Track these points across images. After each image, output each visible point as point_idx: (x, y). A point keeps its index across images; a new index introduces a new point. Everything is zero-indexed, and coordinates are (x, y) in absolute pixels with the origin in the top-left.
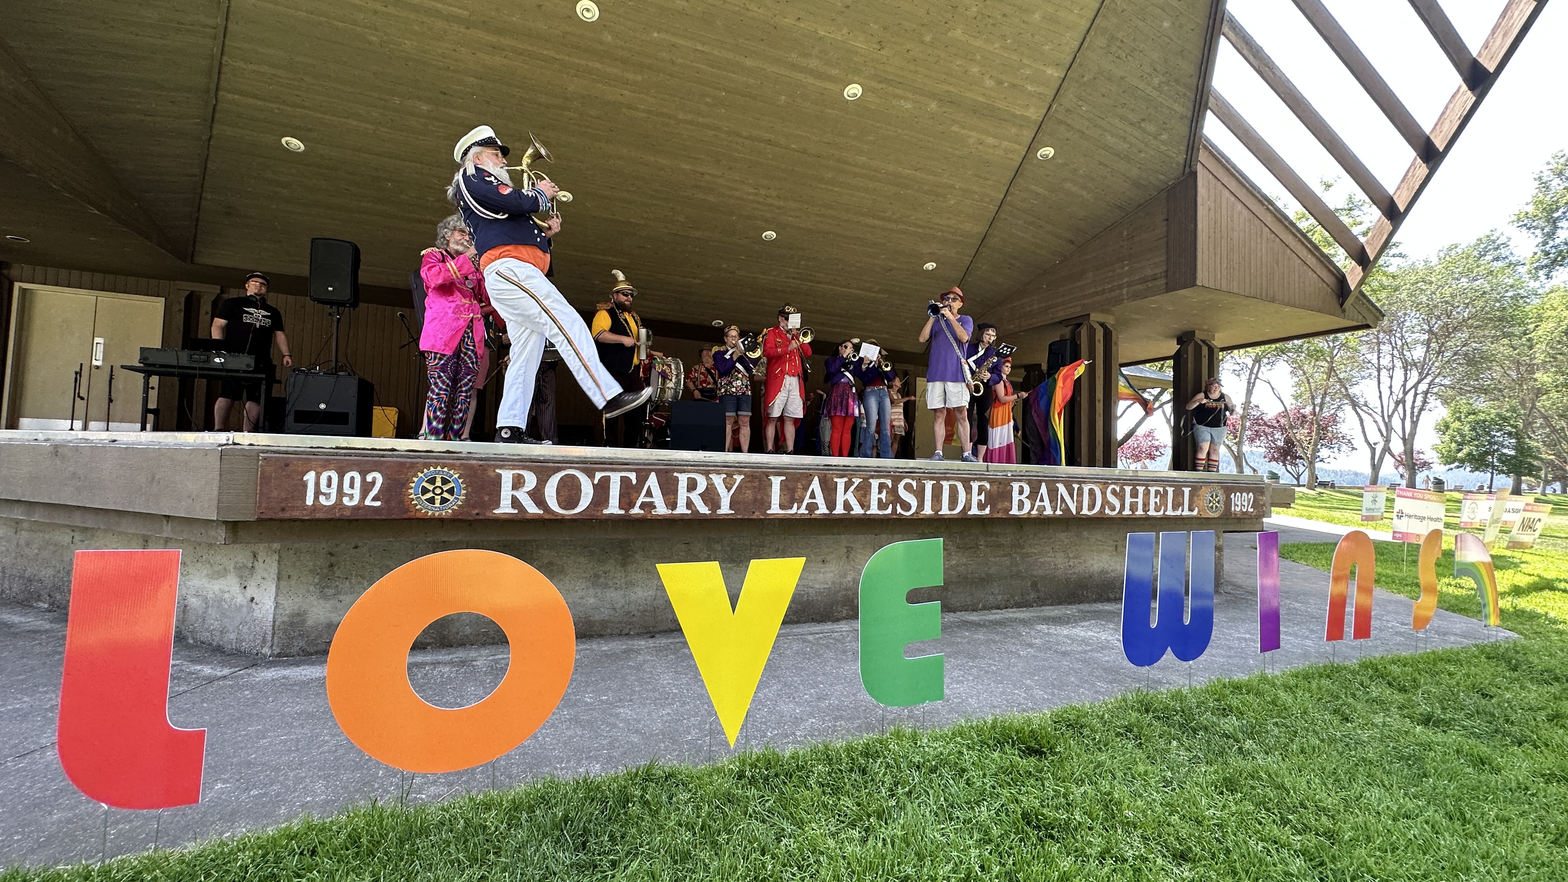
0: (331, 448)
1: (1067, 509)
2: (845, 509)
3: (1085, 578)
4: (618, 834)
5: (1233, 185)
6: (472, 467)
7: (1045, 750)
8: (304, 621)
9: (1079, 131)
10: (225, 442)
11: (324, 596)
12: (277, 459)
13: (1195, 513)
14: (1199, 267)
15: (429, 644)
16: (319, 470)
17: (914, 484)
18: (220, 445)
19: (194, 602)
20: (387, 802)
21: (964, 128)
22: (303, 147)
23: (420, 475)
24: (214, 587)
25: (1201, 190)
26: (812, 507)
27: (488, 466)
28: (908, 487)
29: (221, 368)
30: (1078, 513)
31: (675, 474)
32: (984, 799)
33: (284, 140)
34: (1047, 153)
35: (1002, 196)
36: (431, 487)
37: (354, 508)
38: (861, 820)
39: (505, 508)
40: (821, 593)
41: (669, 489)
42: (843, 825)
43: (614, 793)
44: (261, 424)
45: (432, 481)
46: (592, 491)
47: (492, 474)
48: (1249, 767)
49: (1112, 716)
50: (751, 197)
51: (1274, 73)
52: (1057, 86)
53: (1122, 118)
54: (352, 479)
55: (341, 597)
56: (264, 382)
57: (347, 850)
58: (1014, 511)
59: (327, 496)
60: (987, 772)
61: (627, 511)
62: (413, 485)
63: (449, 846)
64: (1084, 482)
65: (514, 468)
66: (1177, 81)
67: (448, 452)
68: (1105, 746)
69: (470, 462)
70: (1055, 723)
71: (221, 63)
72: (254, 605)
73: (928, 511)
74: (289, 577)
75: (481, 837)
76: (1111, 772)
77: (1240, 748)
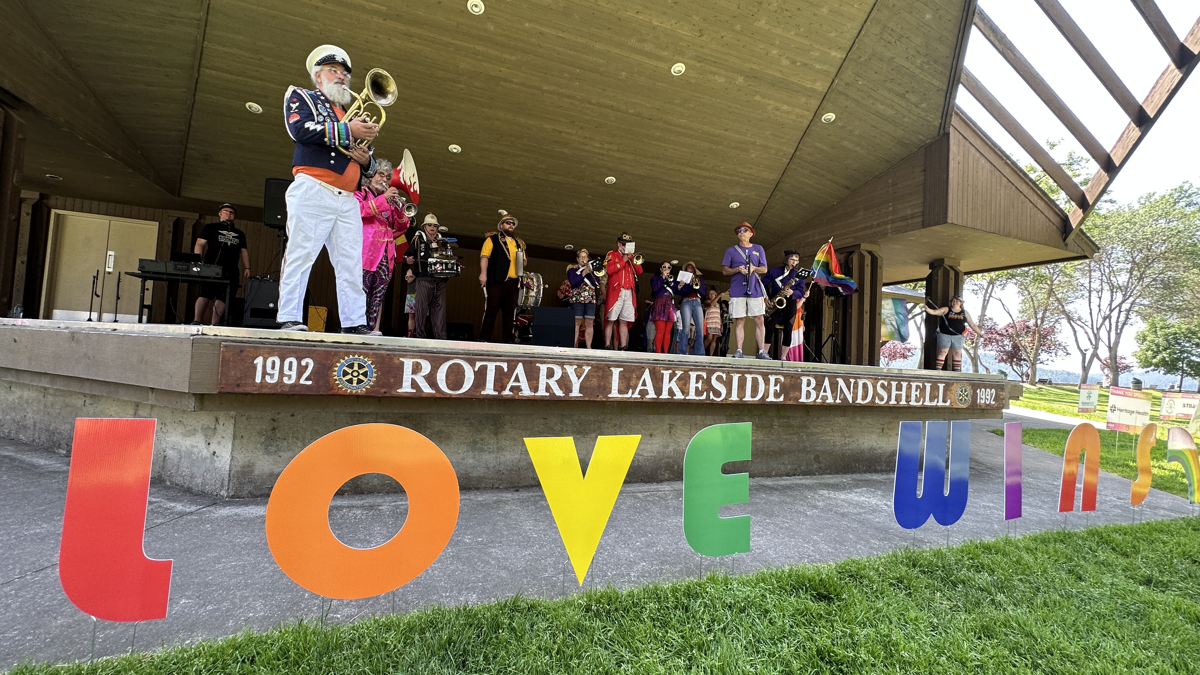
0: (275, 339)
1: (845, 399)
2: (669, 395)
3: (857, 453)
4: (491, 655)
5: (978, 144)
6: (382, 356)
7: (832, 596)
8: (252, 471)
9: (855, 100)
10: (196, 333)
11: (269, 453)
12: (235, 347)
13: (948, 404)
14: (950, 208)
15: (346, 491)
16: (266, 356)
17: (724, 376)
18: (192, 335)
19: (170, 453)
20: (311, 621)
21: (764, 98)
22: (261, 110)
23: (342, 361)
24: (186, 443)
25: (953, 148)
26: (643, 393)
27: (394, 355)
28: (719, 379)
29: (198, 275)
30: (853, 402)
31: (537, 365)
32: (784, 637)
33: (247, 105)
34: (830, 117)
35: (793, 151)
36: (350, 371)
37: (292, 386)
38: (685, 650)
39: (406, 388)
40: (648, 460)
41: (533, 377)
42: (670, 654)
43: (487, 621)
44: (226, 318)
45: (351, 366)
46: (473, 377)
47: (397, 362)
48: (1002, 617)
49: (885, 569)
50: (597, 151)
51: (1014, 55)
52: (840, 64)
53: (890, 90)
54: (291, 363)
55: (281, 454)
56: (229, 286)
57: (279, 660)
58: (803, 400)
59: (272, 376)
60: (786, 613)
61: (500, 392)
62: (336, 369)
63: (357, 660)
64: (859, 378)
65: (413, 357)
66: (936, 62)
67: (363, 344)
68: (881, 594)
69: (380, 352)
70: (840, 573)
71: (202, 47)
72: (215, 458)
73: (734, 397)
74: (242, 437)
75: (383, 653)
76: (887, 617)
77: (992, 600)
